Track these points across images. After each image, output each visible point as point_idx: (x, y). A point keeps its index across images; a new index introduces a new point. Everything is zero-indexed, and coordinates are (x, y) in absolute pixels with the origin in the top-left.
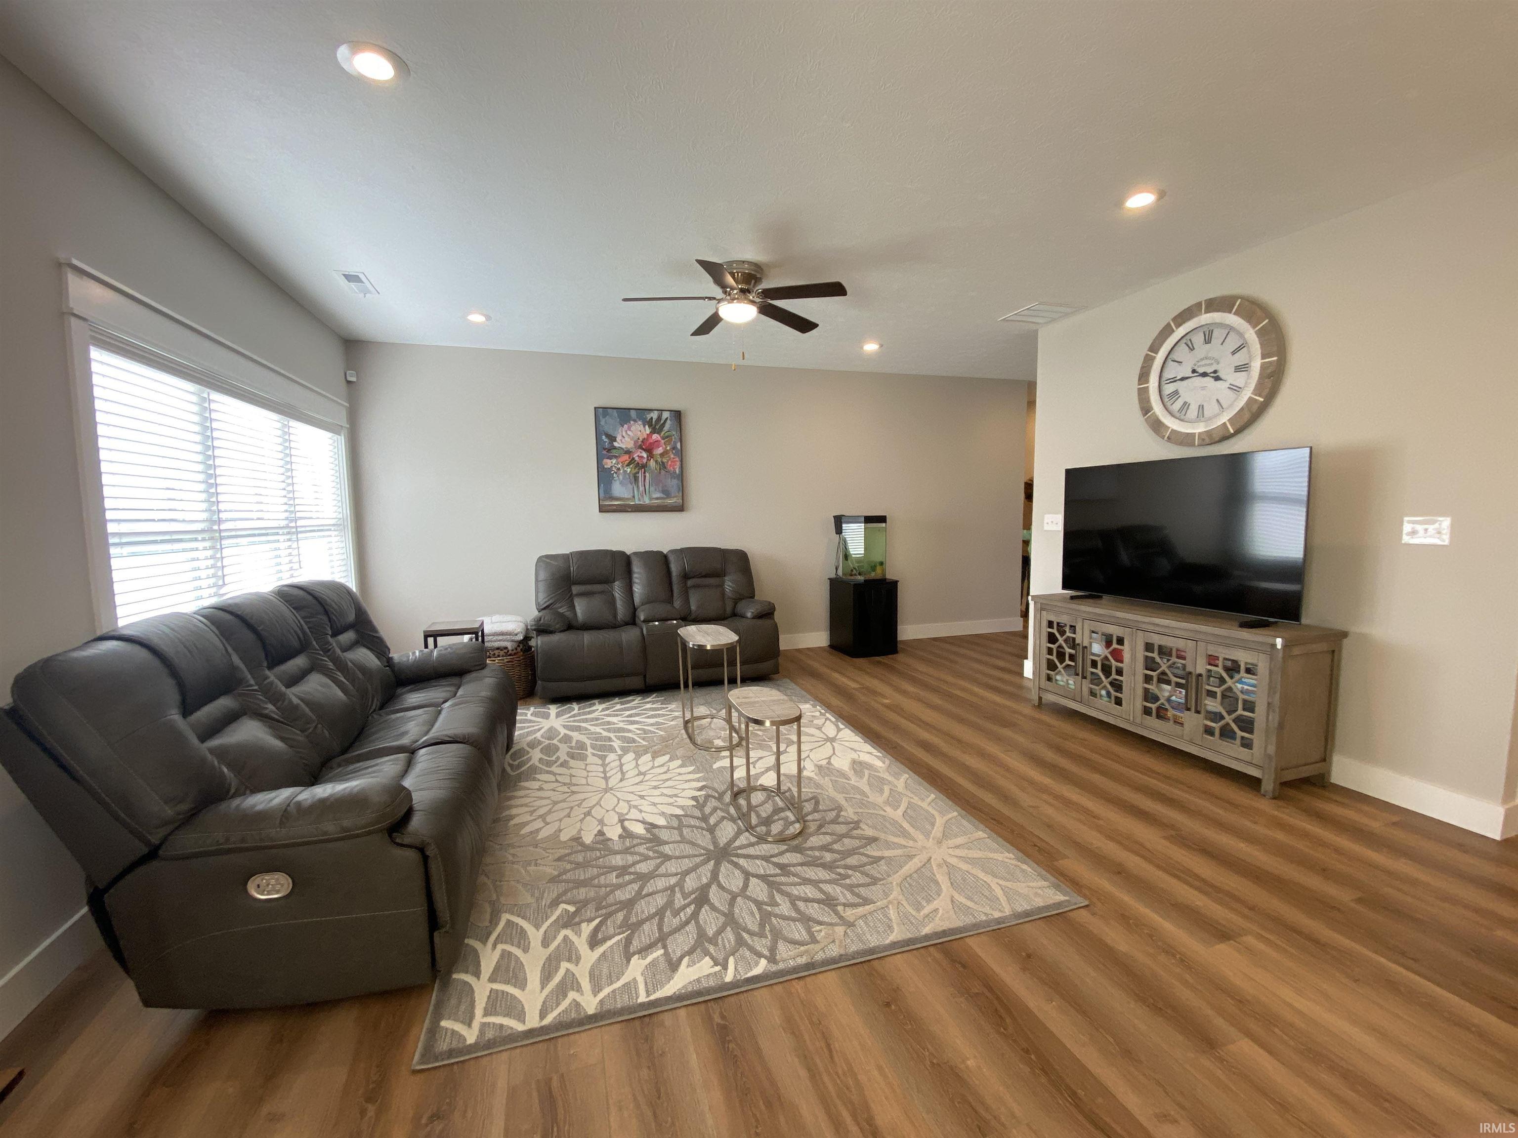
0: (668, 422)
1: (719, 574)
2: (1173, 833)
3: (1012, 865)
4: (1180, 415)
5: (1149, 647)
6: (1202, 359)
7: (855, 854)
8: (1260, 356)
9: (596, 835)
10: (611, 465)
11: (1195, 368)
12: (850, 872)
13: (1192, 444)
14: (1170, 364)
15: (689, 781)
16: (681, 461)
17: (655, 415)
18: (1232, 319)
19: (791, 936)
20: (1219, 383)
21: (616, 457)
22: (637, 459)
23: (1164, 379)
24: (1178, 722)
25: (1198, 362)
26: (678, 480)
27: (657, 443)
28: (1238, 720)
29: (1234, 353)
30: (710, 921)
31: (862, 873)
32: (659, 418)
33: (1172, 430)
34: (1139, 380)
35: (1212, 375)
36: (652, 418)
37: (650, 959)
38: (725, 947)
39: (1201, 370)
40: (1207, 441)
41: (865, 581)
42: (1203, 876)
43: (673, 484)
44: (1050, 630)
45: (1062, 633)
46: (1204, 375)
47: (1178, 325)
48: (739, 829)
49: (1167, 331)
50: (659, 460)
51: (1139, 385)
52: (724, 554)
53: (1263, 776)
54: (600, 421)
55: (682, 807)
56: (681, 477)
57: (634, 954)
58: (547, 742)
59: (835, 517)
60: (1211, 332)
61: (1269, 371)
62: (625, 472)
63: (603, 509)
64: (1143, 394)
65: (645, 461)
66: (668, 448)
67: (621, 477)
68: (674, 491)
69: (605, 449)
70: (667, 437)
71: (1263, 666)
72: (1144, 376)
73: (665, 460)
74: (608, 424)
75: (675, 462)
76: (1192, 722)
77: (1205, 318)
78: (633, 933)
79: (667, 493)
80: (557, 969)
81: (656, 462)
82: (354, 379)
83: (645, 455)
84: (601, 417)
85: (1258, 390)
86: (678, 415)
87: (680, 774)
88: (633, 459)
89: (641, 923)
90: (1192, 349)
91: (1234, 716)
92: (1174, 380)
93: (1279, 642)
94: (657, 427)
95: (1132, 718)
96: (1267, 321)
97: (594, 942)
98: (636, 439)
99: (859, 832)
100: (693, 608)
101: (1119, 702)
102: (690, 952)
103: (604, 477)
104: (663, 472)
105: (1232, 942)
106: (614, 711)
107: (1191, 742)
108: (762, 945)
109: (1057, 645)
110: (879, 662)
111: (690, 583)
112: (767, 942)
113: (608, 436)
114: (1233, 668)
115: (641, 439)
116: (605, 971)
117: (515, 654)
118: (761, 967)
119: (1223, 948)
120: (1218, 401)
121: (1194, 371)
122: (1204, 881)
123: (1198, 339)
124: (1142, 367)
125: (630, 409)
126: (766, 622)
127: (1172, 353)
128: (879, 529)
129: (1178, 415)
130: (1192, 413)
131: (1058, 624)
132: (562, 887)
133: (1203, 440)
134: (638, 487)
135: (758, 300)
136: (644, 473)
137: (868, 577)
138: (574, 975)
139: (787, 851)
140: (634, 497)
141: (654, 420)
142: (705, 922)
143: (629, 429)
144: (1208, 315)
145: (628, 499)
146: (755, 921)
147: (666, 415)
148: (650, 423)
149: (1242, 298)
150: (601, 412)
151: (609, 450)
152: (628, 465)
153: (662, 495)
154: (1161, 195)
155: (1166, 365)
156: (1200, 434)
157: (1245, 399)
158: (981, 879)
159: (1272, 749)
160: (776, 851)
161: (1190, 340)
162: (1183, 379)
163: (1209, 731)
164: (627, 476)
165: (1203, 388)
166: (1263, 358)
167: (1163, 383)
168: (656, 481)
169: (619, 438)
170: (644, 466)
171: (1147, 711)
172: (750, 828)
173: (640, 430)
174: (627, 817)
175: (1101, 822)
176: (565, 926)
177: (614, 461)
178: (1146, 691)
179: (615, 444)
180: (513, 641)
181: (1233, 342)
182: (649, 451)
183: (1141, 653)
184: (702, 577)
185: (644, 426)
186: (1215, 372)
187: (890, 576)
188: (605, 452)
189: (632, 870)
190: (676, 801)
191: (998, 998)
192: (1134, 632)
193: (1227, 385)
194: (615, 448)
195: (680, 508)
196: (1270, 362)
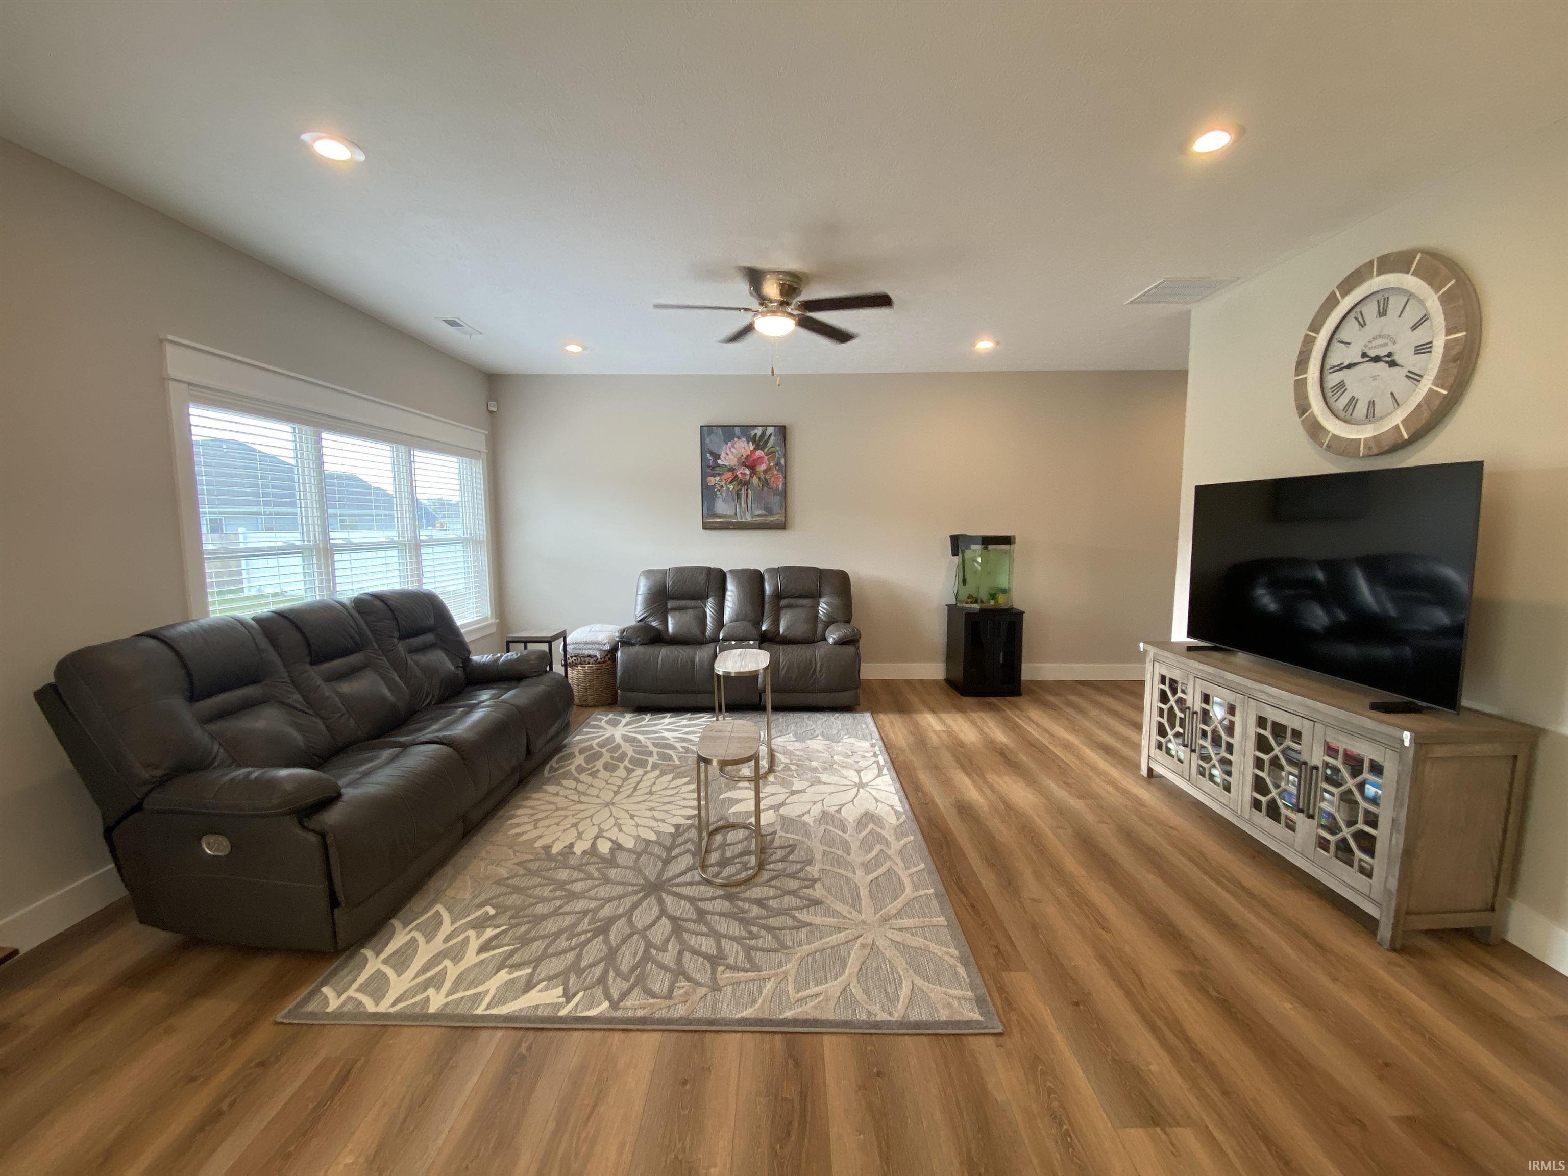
0: (773, 438)
1: (815, 596)
2: (1197, 969)
3: (948, 964)
4: (1346, 417)
5: (1262, 722)
6: (1375, 339)
7: (783, 914)
8: (1444, 333)
9: (565, 847)
10: (714, 482)
11: (1366, 350)
12: (763, 933)
13: (1356, 455)
14: (1336, 345)
15: (687, 807)
16: (785, 478)
17: (759, 431)
18: (1410, 282)
19: (651, 986)
20: (1396, 368)
21: (720, 475)
22: (740, 476)
23: (1327, 366)
24: (1291, 826)
25: (1370, 342)
26: (781, 496)
27: (759, 460)
28: (1360, 836)
29: (1414, 328)
30: (596, 949)
31: (774, 936)
32: (763, 434)
33: (1334, 435)
34: (1296, 370)
35: (1387, 359)
36: (756, 434)
37: (516, 974)
38: (585, 980)
39: (1372, 353)
40: (1375, 451)
41: (981, 610)
42: (1190, 1033)
43: (775, 501)
44: (1162, 687)
45: (1174, 692)
46: (1377, 359)
47: (1344, 295)
48: (694, 864)
49: (1331, 302)
50: (762, 476)
51: (1296, 375)
52: (821, 574)
53: (1381, 917)
54: (705, 440)
55: (658, 833)
56: (784, 494)
57: (506, 967)
58: (598, 749)
59: (951, 537)
60: (1386, 301)
61: (1454, 352)
62: (728, 489)
63: (706, 527)
64: (1300, 387)
65: (748, 477)
66: (772, 464)
67: (724, 495)
68: (776, 507)
69: (709, 467)
70: (771, 454)
71: (1390, 768)
72: (1302, 365)
73: (768, 477)
74: (713, 441)
75: (778, 478)
76: (1306, 827)
77: (1377, 282)
78: (522, 947)
79: (769, 511)
80: (439, 963)
81: (759, 478)
82: (494, 409)
83: (748, 472)
84: (706, 436)
85: (1440, 380)
86: (782, 430)
87: (684, 799)
88: (736, 476)
89: (534, 939)
90: (1362, 325)
91: (1353, 829)
92: (1340, 368)
93: (1407, 736)
94: (761, 443)
95: (1239, 812)
96: (1453, 281)
97: (483, 949)
98: (739, 456)
99: (809, 891)
100: (781, 631)
101: (1227, 788)
102: (550, 979)
103: (708, 494)
104: (765, 489)
105: (1158, 1130)
106: (676, 726)
107: (1302, 854)
108: (616, 986)
109: (1168, 705)
110: (989, 704)
111: (783, 602)
112: (625, 985)
113: (712, 454)
114: (1355, 764)
115: (745, 456)
116: (472, 976)
117: (604, 662)
118: (602, 1008)
119: (1137, 1136)
120: (1392, 393)
121: (1364, 355)
122: (1187, 1040)
123: (1370, 309)
124: (1301, 353)
125: (734, 426)
126: (850, 649)
127: (1339, 330)
128: (1006, 552)
129: (1342, 414)
130: (1361, 410)
131: (1171, 680)
132: (503, 889)
133: (1370, 448)
134: (740, 504)
135: (796, 312)
136: (747, 490)
137: (984, 606)
138: (446, 973)
139: (720, 897)
140: (736, 514)
141: (758, 436)
142: (587, 952)
143: (733, 446)
144: (1382, 278)
145: (731, 516)
146: (632, 961)
147: (770, 430)
148: (753, 439)
149: (1425, 252)
150: (707, 431)
151: (713, 468)
152: (731, 483)
153: (763, 512)
154: (1241, 132)
155: (1331, 347)
156: (1366, 439)
157: (1426, 390)
158: (898, 973)
159: (1393, 884)
160: (709, 895)
161: (1361, 312)
162: (1350, 366)
163: (1323, 844)
164: (730, 493)
165: (1374, 378)
166: (1447, 334)
167: (1326, 372)
168: (758, 498)
169: (723, 455)
170: (746, 484)
171: (1257, 805)
172: (704, 867)
173: (743, 447)
174: (604, 834)
175: (1107, 936)
176: (473, 928)
177: (718, 479)
178: (1257, 779)
179: (719, 462)
180: (601, 650)
181: (1413, 315)
182: (753, 468)
183: (1253, 729)
184: (796, 597)
185: (748, 443)
186: (1390, 355)
187: (1018, 605)
188: (709, 470)
189: (567, 887)
190: (659, 826)
191: (804, 1110)
192: (1246, 701)
193: (1404, 372)
194: (719, 466)
195: (782, 526)
196: (1456, 340)
